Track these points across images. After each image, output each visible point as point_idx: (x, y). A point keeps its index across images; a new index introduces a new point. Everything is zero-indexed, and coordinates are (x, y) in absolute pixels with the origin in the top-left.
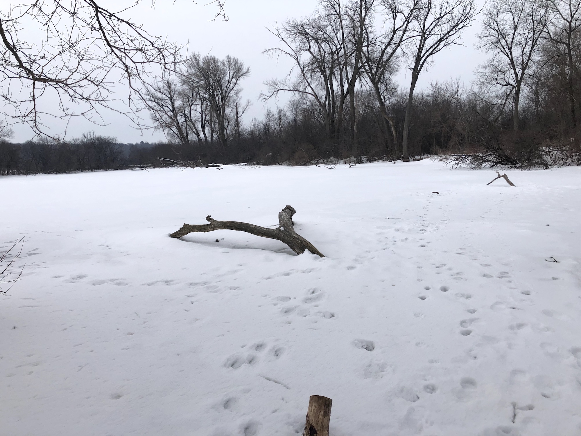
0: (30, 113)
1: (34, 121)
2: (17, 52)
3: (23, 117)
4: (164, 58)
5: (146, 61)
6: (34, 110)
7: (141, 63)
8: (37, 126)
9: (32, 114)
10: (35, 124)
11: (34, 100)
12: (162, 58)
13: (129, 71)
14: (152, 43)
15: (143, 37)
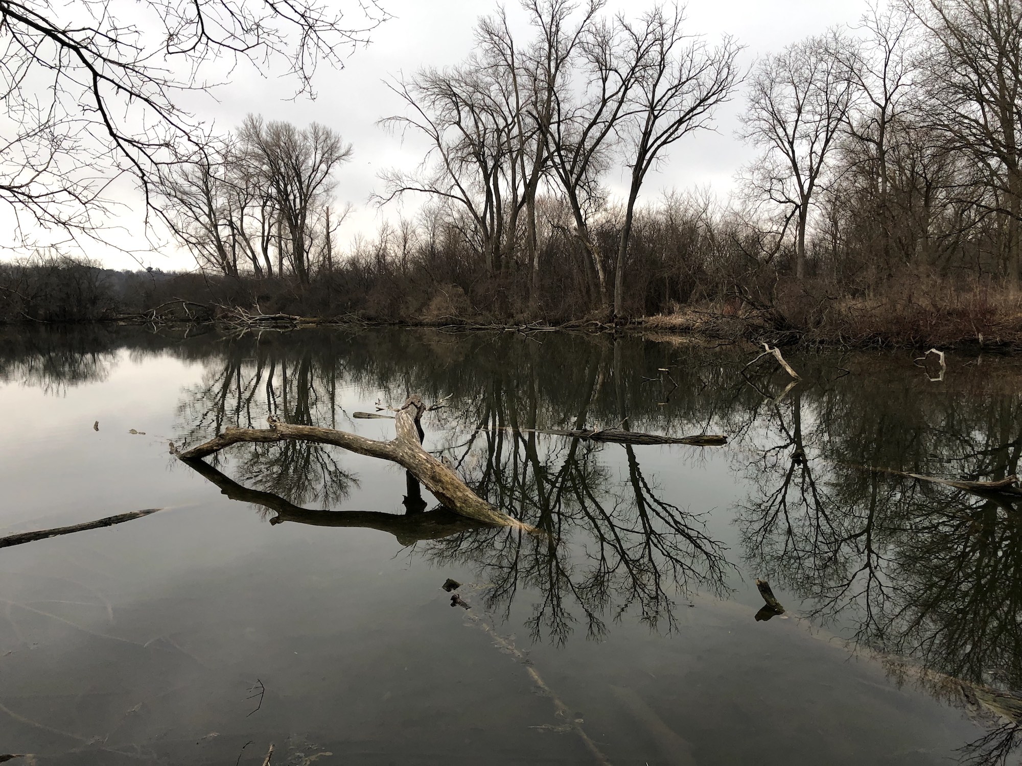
4: (206, 157)
5: (176, 161)
7: (168, 164)
13: (145, 178)
14: (187, 134)
15: (172, 124)
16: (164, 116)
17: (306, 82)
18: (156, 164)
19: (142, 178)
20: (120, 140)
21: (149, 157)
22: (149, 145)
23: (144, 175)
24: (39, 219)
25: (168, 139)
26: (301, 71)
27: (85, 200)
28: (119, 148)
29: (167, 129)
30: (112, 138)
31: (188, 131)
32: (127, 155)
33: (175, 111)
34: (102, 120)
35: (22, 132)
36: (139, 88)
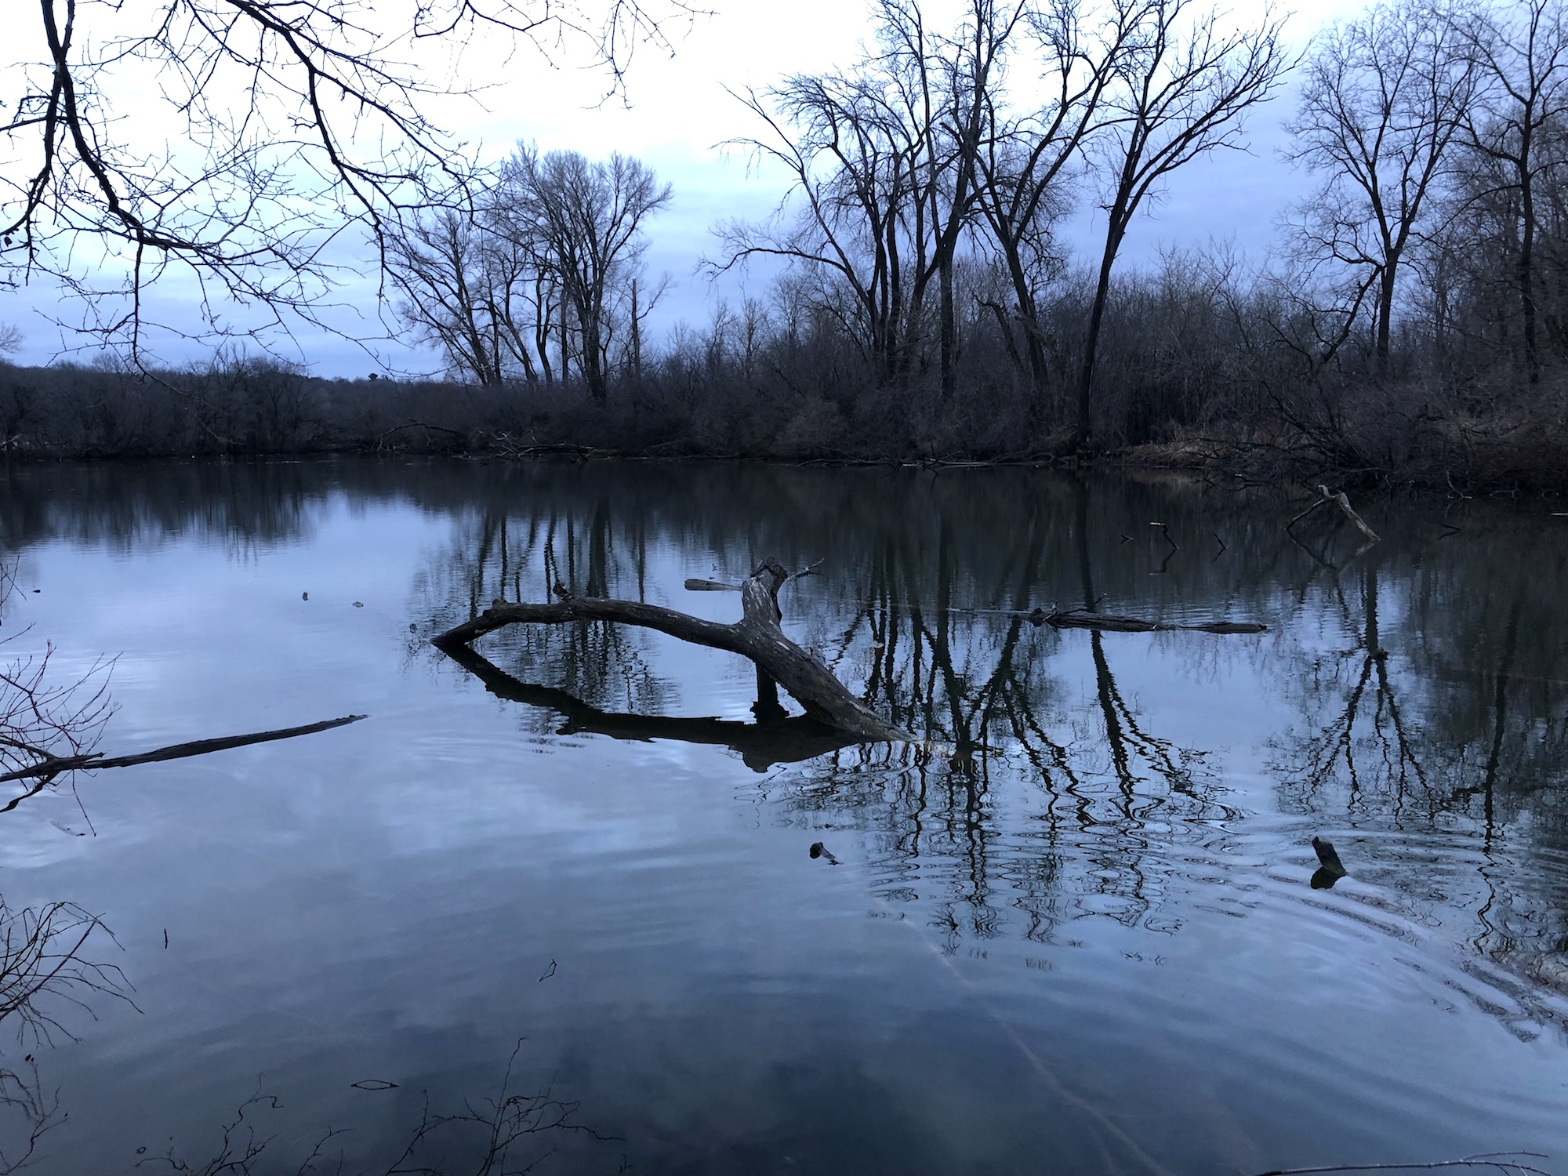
0: (124, 322)
1: (132, 345)
2: (105, 173)
3: (105, 331)
4: (469, 197)
5: (424, 203)
6: (134, 316)
7: (413, 207)
8: (138, 354)
9: (126, 325)
10: (132, 351)
11: (136, 292)
12: (465, 196)
13: (381, 227)
14: (442, 161)
15: (421, 145)
16: (409, 134)
17: (618, 78)
18: (396, 207)
19: (376, 227)
20: (346, 171)
21: (386, 196)
22: (387, 177)
23: (379, 222)
24: (232, 289)
25: (413, 169)
26: (610, 63)
27: (296, 263)
28: (344, 181)
29: (413, 153)
30: (335, 169)
31: (443, 156)
32: (356, 193)
33: (426, 128)
34: (321, 141)
35: (211, 167)
36: (374, 94)
